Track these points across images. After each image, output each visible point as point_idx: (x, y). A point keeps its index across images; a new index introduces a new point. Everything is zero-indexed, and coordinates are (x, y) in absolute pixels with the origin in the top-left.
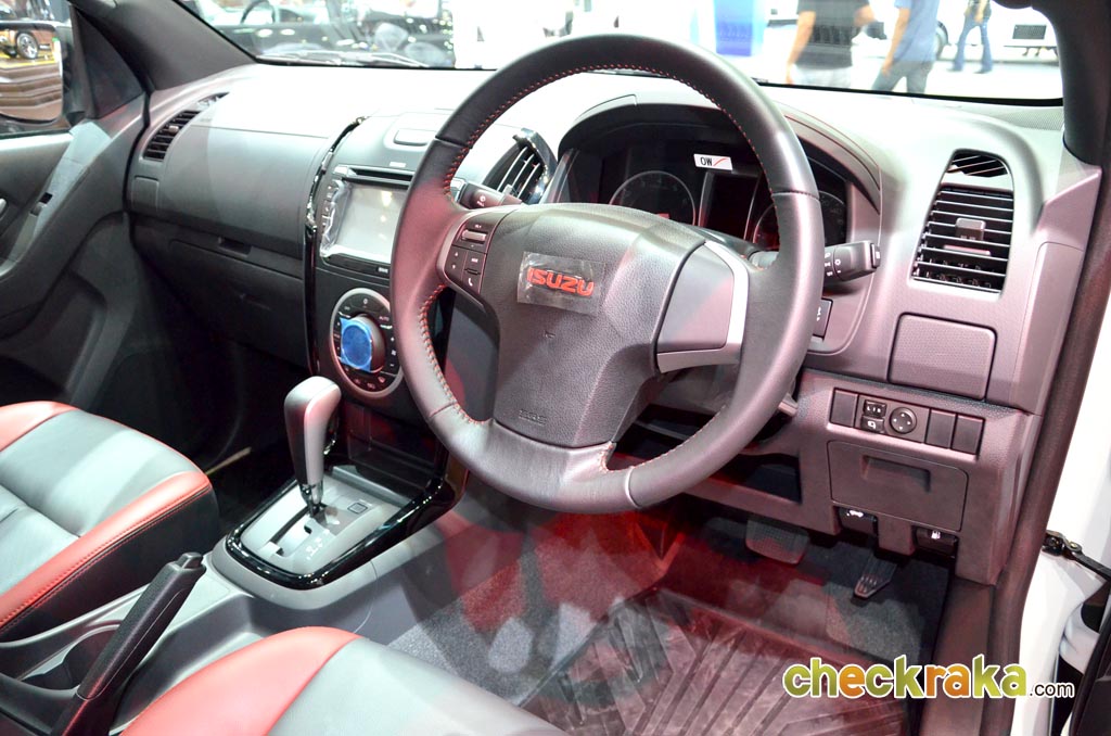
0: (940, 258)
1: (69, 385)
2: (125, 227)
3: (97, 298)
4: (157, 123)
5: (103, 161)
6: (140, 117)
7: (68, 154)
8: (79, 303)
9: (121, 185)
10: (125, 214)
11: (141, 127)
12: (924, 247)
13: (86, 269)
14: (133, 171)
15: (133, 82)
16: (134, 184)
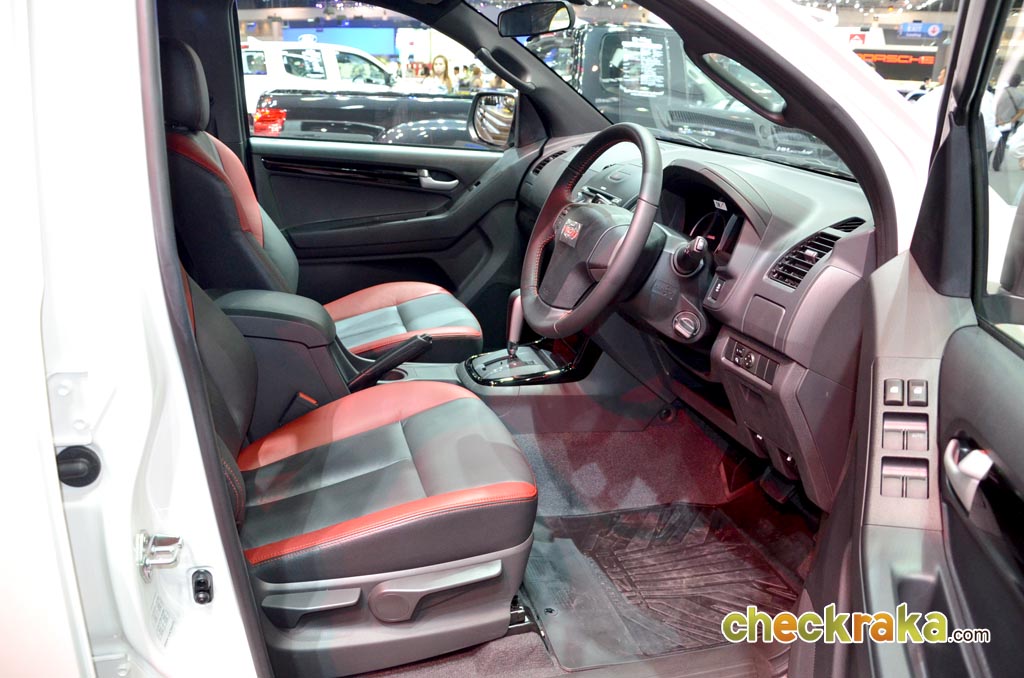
0: (790, 270)
1: (460, 287)
2: (515, 209)
3: (489, 244)
4: (546, 154)
5: (512, 170)
6: (538, 150)
7: (496, 164)
8: (479, 244)
9: (517, 186)
10: (517, 203)
11: (538, 155)
12: (787, 263)
13: (486, 226)
14: (526, 179)
15: (542, 131)
16: (525, 185)
